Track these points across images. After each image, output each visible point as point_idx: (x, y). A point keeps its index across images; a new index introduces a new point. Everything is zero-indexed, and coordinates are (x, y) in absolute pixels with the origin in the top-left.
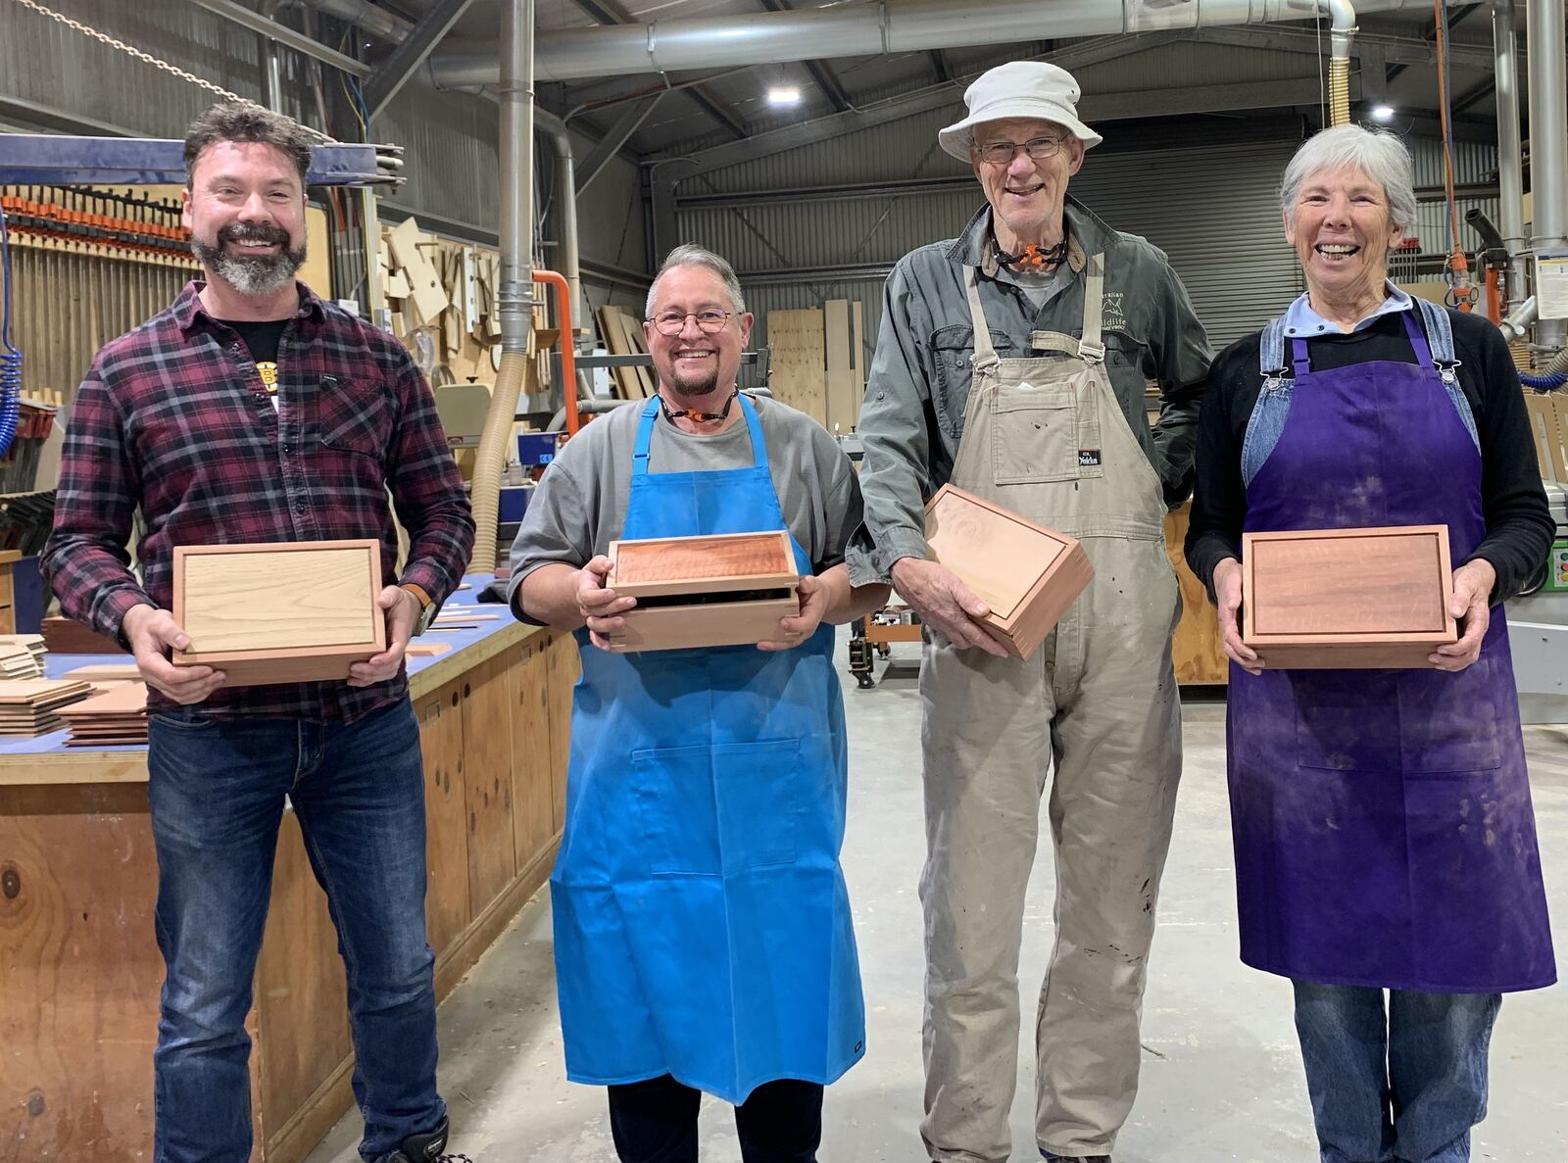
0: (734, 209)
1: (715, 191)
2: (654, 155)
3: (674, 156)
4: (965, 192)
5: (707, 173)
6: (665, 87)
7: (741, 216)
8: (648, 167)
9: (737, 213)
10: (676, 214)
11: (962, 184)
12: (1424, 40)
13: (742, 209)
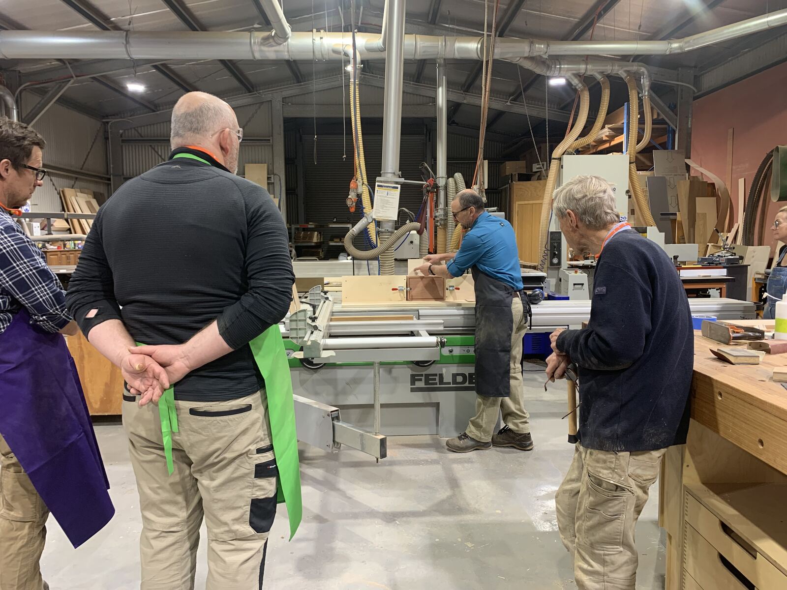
0: (151, 146)
1: (142, 137)
2: (110, 117)
3: (121, 118)
4: (261, 145)
5: (138, 127)
6: (72, 77)
7: (154, 149)
8: (108, 123)
9: (152, 148)
10: (122, 146)
11: (260, 141)
12: (462, 92)
13: (155, 146)
